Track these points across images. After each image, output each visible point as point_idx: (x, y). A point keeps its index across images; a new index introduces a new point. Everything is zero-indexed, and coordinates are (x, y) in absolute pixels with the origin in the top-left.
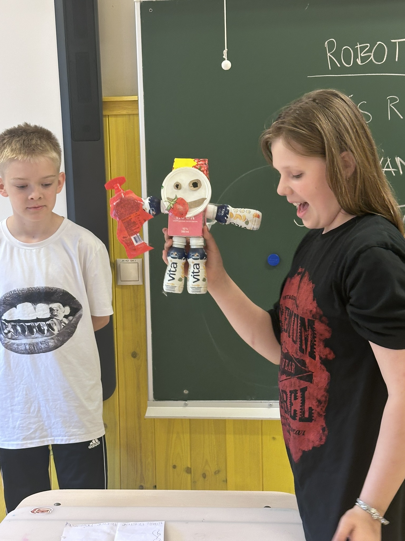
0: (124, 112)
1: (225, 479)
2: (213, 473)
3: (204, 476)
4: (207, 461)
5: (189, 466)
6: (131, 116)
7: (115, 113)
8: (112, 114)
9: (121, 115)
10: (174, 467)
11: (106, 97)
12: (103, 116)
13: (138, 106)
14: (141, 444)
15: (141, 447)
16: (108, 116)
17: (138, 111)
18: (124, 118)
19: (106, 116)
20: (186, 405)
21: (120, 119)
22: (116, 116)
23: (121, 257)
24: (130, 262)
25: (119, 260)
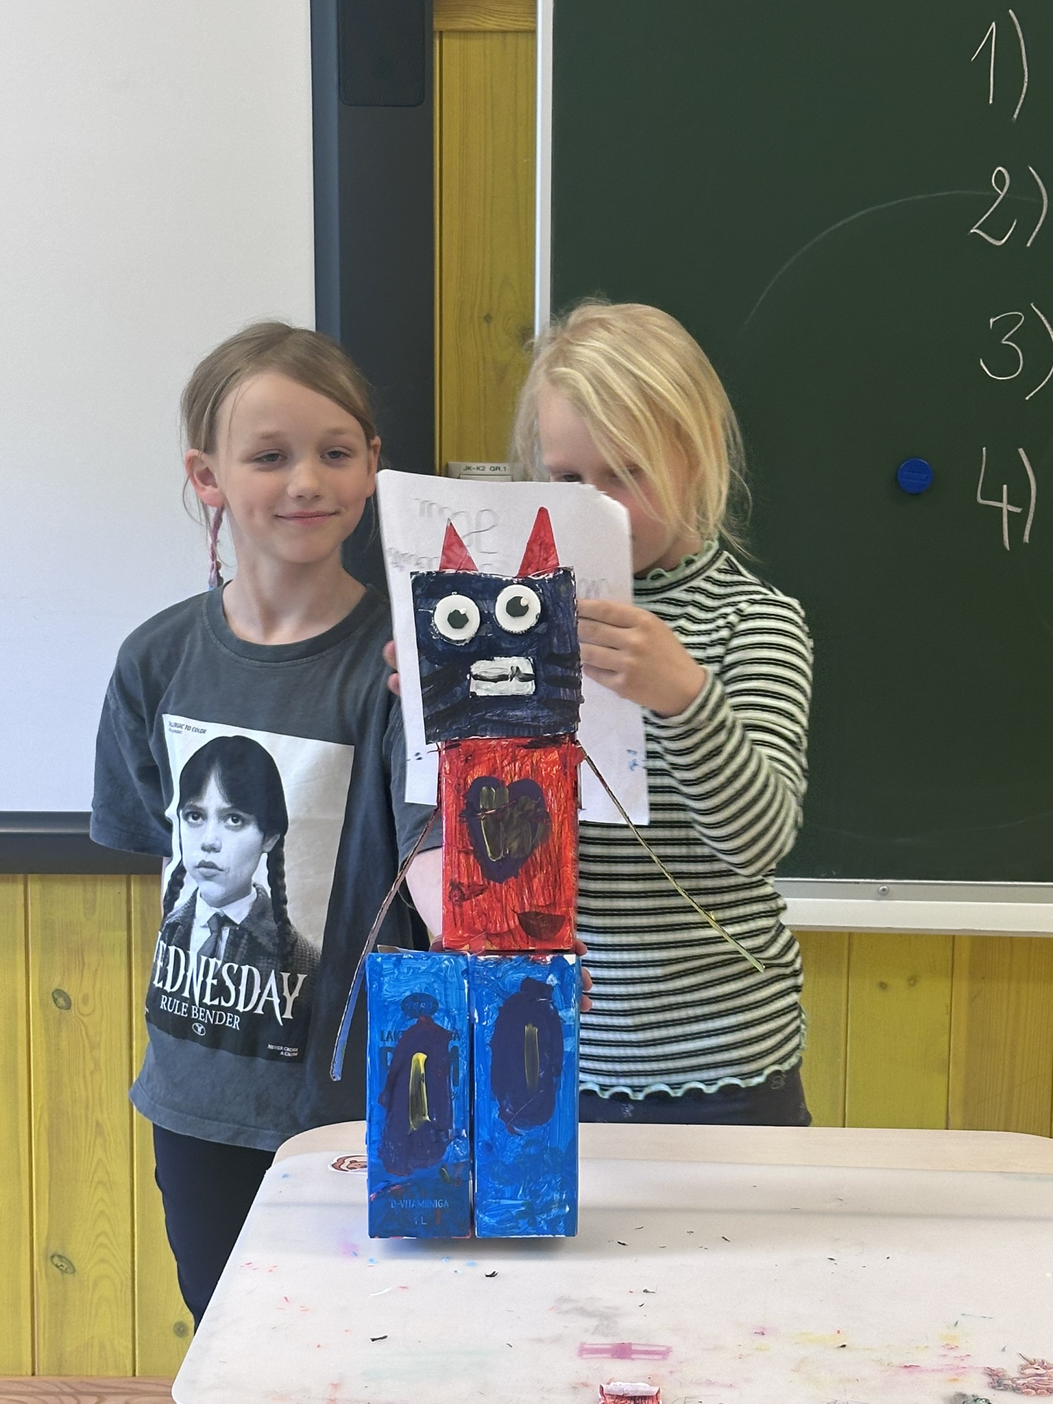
0: (491, 24)
6: (510, 37)
7: (461, 24)
8: (449, 27)
9: (479, 32)
12: (432, 33)
13: (533, 7)
16: (441, 33)
17: (535, 22)
18: (489, 42)
19: (436, 33)
21: (475, 44)
22: (465, 33)
23: (461, 458)
24: (487, 471)
25: (457, 467)
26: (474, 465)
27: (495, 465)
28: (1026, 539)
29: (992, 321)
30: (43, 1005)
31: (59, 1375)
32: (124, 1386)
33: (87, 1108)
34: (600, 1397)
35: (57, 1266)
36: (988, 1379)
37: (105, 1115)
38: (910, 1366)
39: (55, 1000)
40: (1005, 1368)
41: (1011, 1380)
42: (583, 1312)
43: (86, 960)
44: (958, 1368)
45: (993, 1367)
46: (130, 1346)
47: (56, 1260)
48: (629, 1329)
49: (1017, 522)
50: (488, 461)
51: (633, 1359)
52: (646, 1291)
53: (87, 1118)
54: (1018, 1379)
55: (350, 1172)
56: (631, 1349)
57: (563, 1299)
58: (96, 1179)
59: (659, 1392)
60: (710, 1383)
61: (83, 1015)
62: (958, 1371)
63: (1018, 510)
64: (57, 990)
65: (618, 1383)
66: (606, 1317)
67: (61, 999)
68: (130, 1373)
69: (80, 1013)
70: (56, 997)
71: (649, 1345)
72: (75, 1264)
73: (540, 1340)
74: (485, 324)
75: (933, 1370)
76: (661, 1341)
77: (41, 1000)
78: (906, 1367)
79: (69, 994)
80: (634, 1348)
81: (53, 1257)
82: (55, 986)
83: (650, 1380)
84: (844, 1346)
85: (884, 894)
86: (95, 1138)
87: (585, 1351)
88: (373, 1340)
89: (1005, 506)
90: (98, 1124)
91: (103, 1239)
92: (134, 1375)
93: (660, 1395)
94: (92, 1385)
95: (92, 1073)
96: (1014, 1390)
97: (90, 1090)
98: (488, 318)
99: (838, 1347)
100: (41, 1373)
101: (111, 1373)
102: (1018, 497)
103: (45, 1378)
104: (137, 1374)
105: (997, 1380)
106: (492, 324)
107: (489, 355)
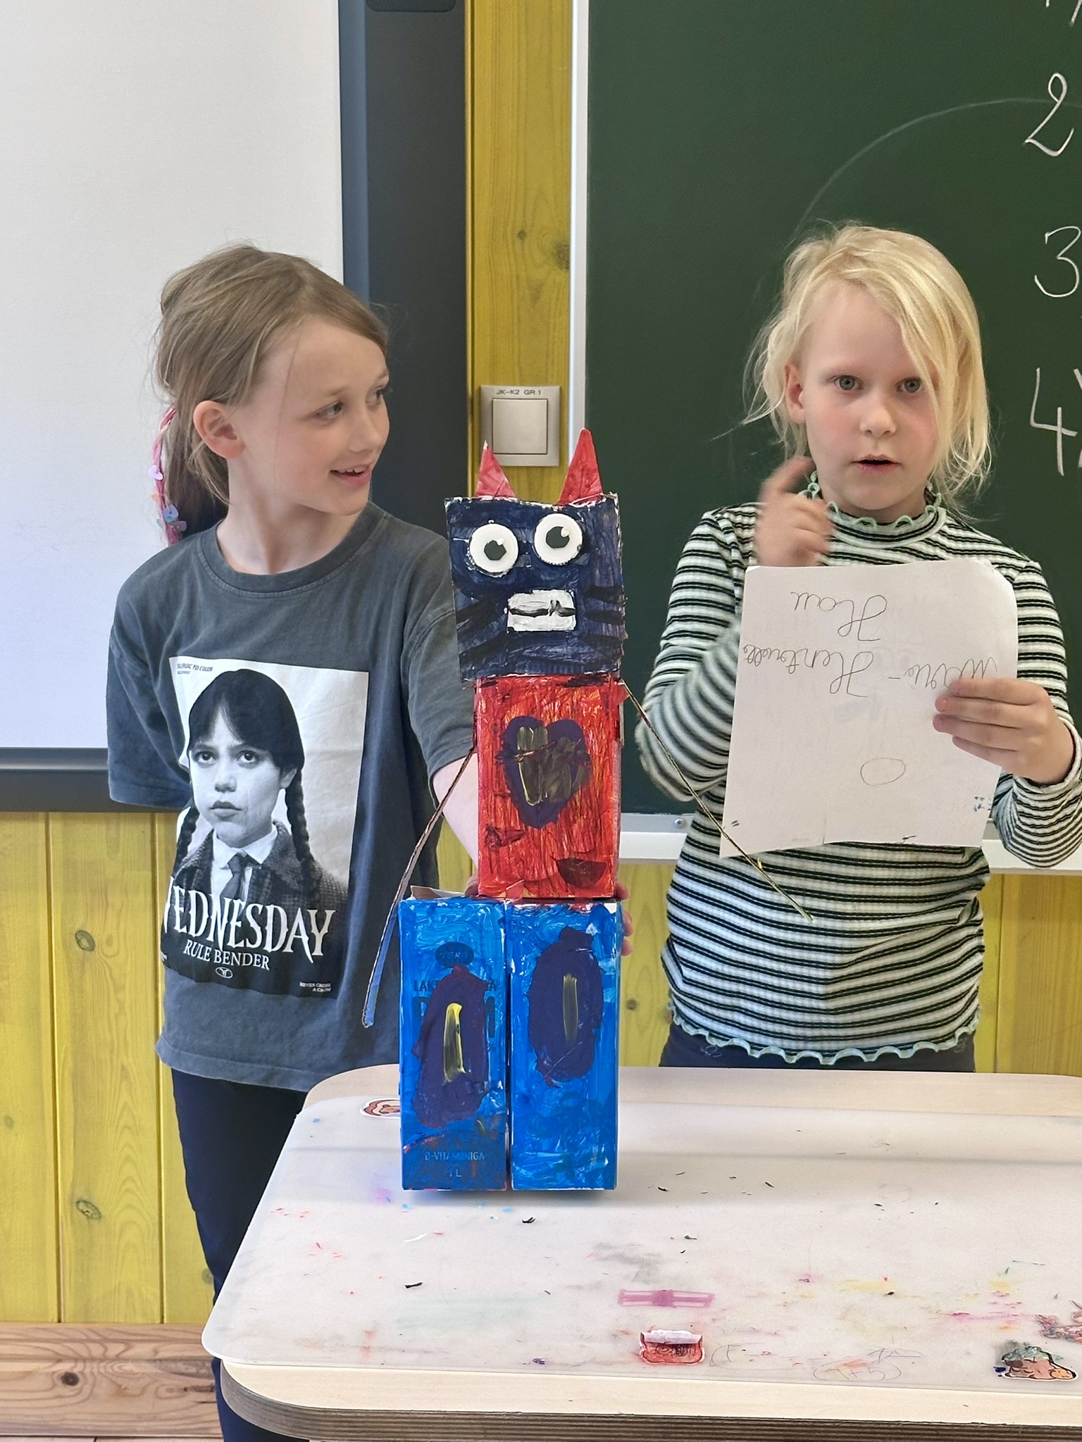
10: (632, 1006)
23: (494, 382)
24: (522, 394)
25: (490, 390)
26: (508, 389)
27: (530, 388)
29: (1047, 235)
30: (65, 945)
31: (86, 1322)
32: (150, 1333)
33: (112, 1052)
34: (641, 1344)
35: (83, 1212)
36: (1040, 1328)
37: (131, 1060)
38: (959, 1314)
39: (78, 942)
40: (1056, 1315)
41: (1064, 1328)
42: (623, 1259)
43: (110, 900)
44: (1008, 1316)
45: (1046, 1315)
46: (158, 1292)
47: (82, 1206)
48: (670, 1276)
49: (1071, 446)
50: (521, 385)
51: (675, 1307)
52: (687, 1238)
53: (111, 1060)
54: (1071, 1327)
55: (383, 1116)
56: (672, 1297)
57: (602, 1246)
58: (122, 1124)
59: (701, 1339)
60: (754, 1331)
61: (106, 956)
62: (1010, 1320)
63: (1073, 434)
64: (80, 931)
65: (659, 1331)
66: (646, 1265)
67: (84, 940)
68: (158, 1321)
69: (104, 955)
70: (79, 938)
71: (690, 1292)
72: (101, 1209)
73: (579, 1288)
74: (518, 242)
75: (983, 1318)
76: (704, 1287)
77: (64, 941)
78: (955, 1314)
79: (92, 935)
80: (676, 1295)
81: (78, 1202)
82: (78, 927)
83: (692, 1327)
84: (891, 1293)
86: (121, 1082)
87: (626, 1298)
88: (408, 1287)
89: (1059, 430)
90: (123, 1068)
91: (129, 1185)
92: (162, 1322)
93: (703, 1343)
94: (119, 1332)
95: (117, 1016)
96: (1067, 1338)
97: (114, 1033)
98: (522, 235)
99: (886, 1295)
100: (67, 1320)
101: (139, 1320)
102: (1072, 420)
103: (71, 1325)
104: (165, 1321)
105: (1049, 1328)
106: (526, 241)
107: (523, 274)
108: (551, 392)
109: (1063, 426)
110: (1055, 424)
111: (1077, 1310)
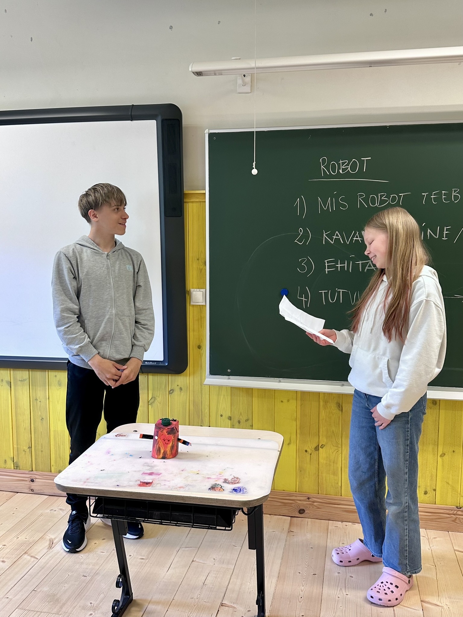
0: (197, 200)
1: (252, 425)
2: (245, 421)
3: (239, 422)
4: (241, 413)
5: (230, 416)
6: (201, 203)
7: (192, 200)
8: (190, 201)
9: (195, 202)
10: (221, 416)
11: (186, 191)
12: (184, 202)
13: (205, 196)
14: (202, 401)
15: (202, 403)
16: (188, 202)
17: (205, 200)
18: (197, 204)
19: (186, 202)
20: (229, 379)
21: (195, 204)
22: (192, 202)
23: (192, 288)
24: (198, 291)
25: (192, 290)
26: (195, 289)
28: (308, 306)
29: (300, 260)
34: (139, 483)
36: (224, 481)
38: (209, 478)
40: (229, 479)
41: (229, 481)
42: (148, 466)
44: (219, 478)
45: (227, 478)
48: (155, 469)
49: (306, 302)
50: (198, 289)
51: (152, 475)
59: (152, 482)
60: (166, 480)
63: (307, 300)
65: (145, 480)
71: (157, 473)
73: (135, 471)
74: (197, 261)
75: (214, 479)
76: (161, 472)
80: (154, 473)
85: (280, 381)
87: (143, 473)
88: (101, 470)
89: (304, 299)
99: (197, 474)
102: (307, 297)
105: (226, 481)
106: (199, 261)
107: (198, 267)
108: (204, 290)
109: (304, 298)
110: (303, 298)
111: (233, 477)
